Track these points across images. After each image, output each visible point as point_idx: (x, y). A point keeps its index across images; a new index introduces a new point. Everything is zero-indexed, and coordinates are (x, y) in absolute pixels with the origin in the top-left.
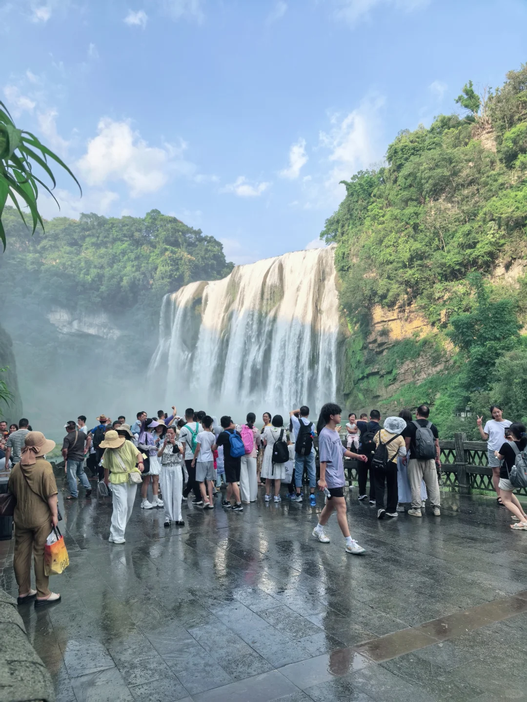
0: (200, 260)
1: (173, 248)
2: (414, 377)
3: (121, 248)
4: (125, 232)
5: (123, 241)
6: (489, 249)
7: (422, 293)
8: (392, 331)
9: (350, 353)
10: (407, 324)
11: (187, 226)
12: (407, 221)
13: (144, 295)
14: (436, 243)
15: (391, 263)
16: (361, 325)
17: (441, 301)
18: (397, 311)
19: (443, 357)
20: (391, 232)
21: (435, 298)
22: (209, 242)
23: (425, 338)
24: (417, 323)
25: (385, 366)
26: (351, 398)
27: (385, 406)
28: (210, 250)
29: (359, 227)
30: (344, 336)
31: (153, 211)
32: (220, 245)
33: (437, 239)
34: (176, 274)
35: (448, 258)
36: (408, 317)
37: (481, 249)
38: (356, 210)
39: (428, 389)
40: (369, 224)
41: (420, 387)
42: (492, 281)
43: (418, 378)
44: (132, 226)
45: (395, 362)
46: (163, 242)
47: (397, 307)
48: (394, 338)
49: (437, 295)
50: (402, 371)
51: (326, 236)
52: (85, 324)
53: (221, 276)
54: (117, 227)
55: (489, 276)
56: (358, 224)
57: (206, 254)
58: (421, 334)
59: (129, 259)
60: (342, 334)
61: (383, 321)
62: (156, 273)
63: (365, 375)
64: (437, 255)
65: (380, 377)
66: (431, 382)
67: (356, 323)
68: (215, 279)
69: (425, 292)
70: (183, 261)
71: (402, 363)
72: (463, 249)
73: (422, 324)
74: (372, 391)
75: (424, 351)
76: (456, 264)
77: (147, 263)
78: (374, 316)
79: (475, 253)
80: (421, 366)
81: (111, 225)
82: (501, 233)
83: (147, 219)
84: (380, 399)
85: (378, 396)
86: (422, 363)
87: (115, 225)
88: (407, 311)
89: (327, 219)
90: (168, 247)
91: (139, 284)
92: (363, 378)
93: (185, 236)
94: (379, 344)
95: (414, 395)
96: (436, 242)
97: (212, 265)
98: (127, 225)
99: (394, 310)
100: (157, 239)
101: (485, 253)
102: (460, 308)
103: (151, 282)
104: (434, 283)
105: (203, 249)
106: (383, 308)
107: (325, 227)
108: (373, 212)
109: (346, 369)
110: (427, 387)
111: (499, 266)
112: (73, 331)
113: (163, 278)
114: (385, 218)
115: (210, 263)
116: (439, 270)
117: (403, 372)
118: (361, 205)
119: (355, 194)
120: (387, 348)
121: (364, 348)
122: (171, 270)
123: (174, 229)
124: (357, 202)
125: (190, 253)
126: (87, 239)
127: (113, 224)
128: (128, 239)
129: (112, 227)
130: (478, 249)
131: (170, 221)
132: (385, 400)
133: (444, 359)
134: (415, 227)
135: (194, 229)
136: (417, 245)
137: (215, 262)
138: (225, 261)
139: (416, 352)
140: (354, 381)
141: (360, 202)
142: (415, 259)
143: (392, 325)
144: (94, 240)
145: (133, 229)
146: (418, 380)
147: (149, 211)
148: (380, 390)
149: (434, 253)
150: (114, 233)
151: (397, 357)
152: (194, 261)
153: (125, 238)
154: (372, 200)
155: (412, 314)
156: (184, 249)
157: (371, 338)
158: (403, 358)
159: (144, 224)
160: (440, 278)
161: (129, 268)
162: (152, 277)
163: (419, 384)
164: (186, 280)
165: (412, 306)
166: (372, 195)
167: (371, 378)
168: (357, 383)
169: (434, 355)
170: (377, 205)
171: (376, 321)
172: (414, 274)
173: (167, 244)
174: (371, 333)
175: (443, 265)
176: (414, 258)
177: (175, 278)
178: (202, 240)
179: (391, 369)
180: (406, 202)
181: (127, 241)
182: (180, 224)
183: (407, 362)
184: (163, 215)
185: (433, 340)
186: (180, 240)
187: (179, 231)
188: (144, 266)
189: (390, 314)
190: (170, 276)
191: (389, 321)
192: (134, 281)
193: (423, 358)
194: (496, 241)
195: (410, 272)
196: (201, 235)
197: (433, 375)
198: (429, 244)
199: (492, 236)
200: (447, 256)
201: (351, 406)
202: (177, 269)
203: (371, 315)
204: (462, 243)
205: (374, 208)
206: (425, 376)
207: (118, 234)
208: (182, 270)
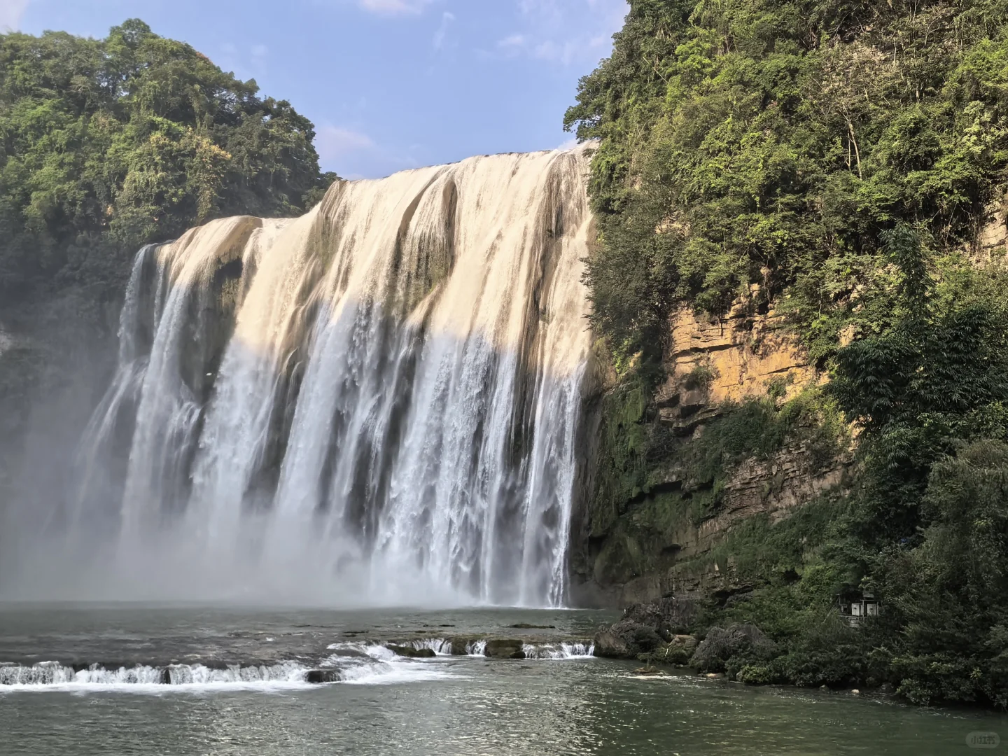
0: (246, 160)
1: (174, 125)
2: (765, 501)
3: (31, 113)
4: (48, 73)
5: (40, 96)
6: (966, 173)
7: (794, 280)
8: (718, 376)
9: (612, 429)
10: (755, 360)
11: (218, 70)
12: (769, 87)
13: (86, 243)
14: (837, 152)
15: (719, 195)
16: (643, 358)
17: (841, 303)
18: (733, 324)
19: (840, 451)
20: (725, 115)
21: (826, 295)
22: (277, 114)
23: (797, 399)
24: (782, 358)
25: (696, 468)
26: (608, 550)
27: (690, 576)
28: (273, 138)
29: (653, 102)
30: (599, 385)
31: (129, 24)
32: (305, 126)
33: (838, 140)
34: (176, 194)
35: (862, 190)
36: (759, 341)
37: (945, 173)
38: (649, 55)
39: (797, 536)
40: (677, 92)
41: (780, 528)
42: (973, 259)
43: (775, 503)
44: (67, 59)
45: (719, 460)
46: (148, 108)
47: (731, 314)
48: (722, 397)
49: (832, 287)
50: (737, 483)
51: (579, 122)
53: (299, 208)
54: (26, 57)
55: (967, 245)
56: (653, 91)
57: (262, 145)
58: (788, 388)
59: (51, 145)
60: (597, 377)
61: (697, 350)
62: (120, 188)
63: (646, 491)
64: (836, 181)
65: (684, 498)
66: (807, 518)
67: (631, 351)
68: (285, 213)
69: (803, 280)
70: (196, 160)
71: (738, 463)
72: (901, 170)
73: (794, 363)
74: (660, 533)
75: (793, 435)
76: (883, 209)
77: (101, 160)
78: (675, 334)
79: (931, 183)
80: (786, 472)
81: (9, 52)
82: (997, 133)
83: (111, 44)
84: (680, 555)
85: (675, 549)
86: (787, 465)
87: (21, 53)
88: (757, 326)
89: (584, 78)
90: (160, 119)
91: (73, 214)
92: (641, 498)
93: (210, 95)
94: (683, 409)
95: (764, 550)
96: (837, 149)
97: (279, 175)
98: (56, 55)
99: (726, 321)
100: (135, 99)
101: (954, 182)
102: (887, 325)
103: (110, 210)
104: (826, 255)
105: (256, 134)
106: (697, 313)
107: (577, 98)
108: (688, 62)
109: (599, 472)
110: (795, 530)
111: (993, 219)
113: (138, 202)
114: (718, 79)
115: (272, 170)
116: (838, 222)
117: (739, 486)
118: (662, 42)
119: (648, 12)
120: (703, 422)
121: (648, 417)
122: (163, 181)
123: (182, 74)
124: (652, 34)
125: (217, 140)
127: (15, 49)
128: (53, 92)
129: (13, 57)
130: (939, 171)
131: (174, 54)
132: (691, 558)
133: (841, 458)
134: (789, 106)
135: (237, 78)
136: (787, 152)
137: (286, 169)
138: (317, 168)
139: (773, 435)
140: (617, 505)
141: (659, 35)
142: (778, 191)
143: (720, 361)
145: (71, 66)
146: (776, 510)
147: (120, 24)
148: (681, 533)
149: (829, 178)
150: (17, 73)
151: (726, 445)
152: (228, 162)
153: (46, 90)
154: (689, 32)
155: (770, 336)
156: (204, 129)
157: (665, 392)
158: (740, 449)
159: (100, 56)
160: (841, 242)
161: (48, 169)
162: (111, 199)
163: (777, 521)
164: (202, 212)
165: (771, 313)
166: (691, 19)
167: (660, 497)
168: (626, 510)
169: (817, 446)
170: (698, 45)
171: (679, 349)
172: (772, 229)
173: (158, 113)
174: (665, 380)
175: (849, 208)
176: (776, 185)
177: (172, 203)
178: (256, 108)
179: (709, 477)
180: (770, 39)
181: (49, 97)
182: (201, 64)
183: (751, 461)
184: (155, 37)
185: (816, 406)
186: (195, 105)
187: (193, 80)
188: (92, 167)
189: (713, 331)
190: (159, 199)
191: (712, 349)
192: (61, 204)
193: (790, 452)
194: (983, 151)
195: (764, 222)
196: (257, 95)
197: (813, 500)
198: (817, 153)
199: (974, 138)
200: (859, 186)
201: (607, 569)
202: (181, 181)
203: (668, 331)
204: (899, 154)
205: (690, 52)
206: (793, 502)
207: (27, 76)
208: (192, 182)
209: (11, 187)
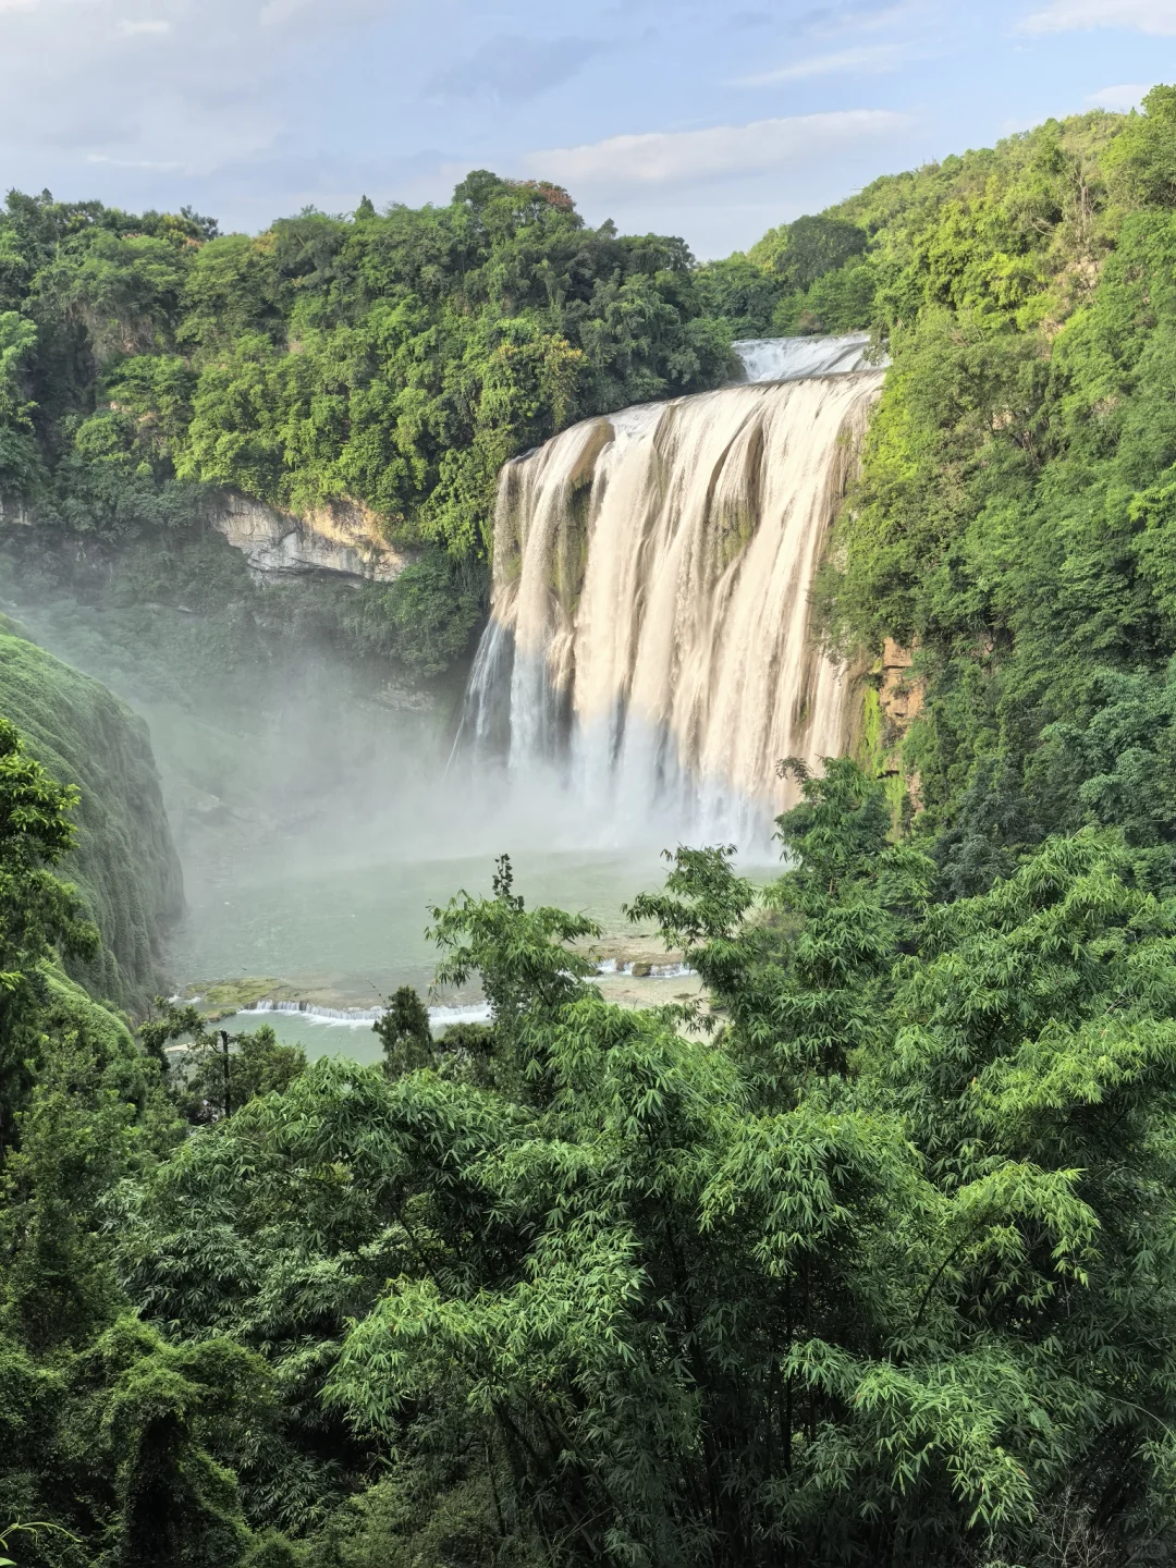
1: (523, 322)
3: (388, 320)
4: (398, 266)
5: (392, 296)
8: (913, 692)
9: (867, 712)
34: (531, 407)
44: (414, 246)
48: (915, 708)
52: (315, 543)
54: (374, 252)
59: (410, 356)
61: (898, 667)
62: (478, 406)
63: (884, 773)
70: (546, 366)
77: (459, 368)
78: (885, 649)
81: (357, 250)
87: (369, 248)
90: (508, 322)
91: (438, 434)
98: (403, 244)
99: (912, 648)
109: (857, 749)
112: (288, 563)
113: (495, 423)
122: (516, 397)
123: (529, 252)
126: (300, 302)
127: (363, 245)
128: (406, 289)
129: (362, 253)
144: (316, 305)
145: (418, 254)
150: (368, 272)
152: (578, 361)
153: (399, 288)
156: (558, 308)
157: (885, 695)
159: (444, 241)
161: (409, 390)
162: (471, 414)
164: (559, 420)
171: (886, 663)
173: (504, 314)
174: (884, 685)
177: (527, 418)
181: (402, 296)
188: (451, 378)
189: (906, 653)
190: (514, 417)
192: (426, 428)
202: (533, 391)
207: (378, 274)
208: (545, 389)
209: (378, 414)
